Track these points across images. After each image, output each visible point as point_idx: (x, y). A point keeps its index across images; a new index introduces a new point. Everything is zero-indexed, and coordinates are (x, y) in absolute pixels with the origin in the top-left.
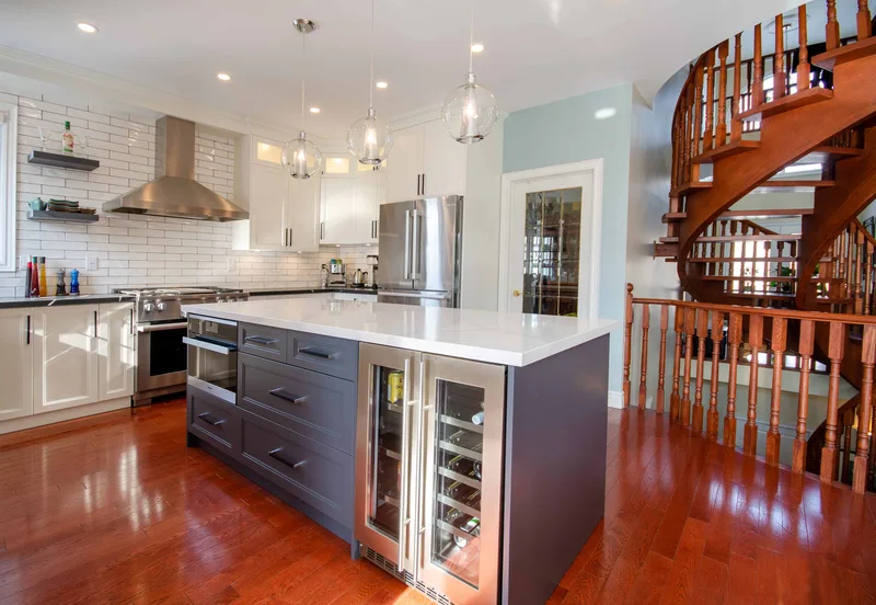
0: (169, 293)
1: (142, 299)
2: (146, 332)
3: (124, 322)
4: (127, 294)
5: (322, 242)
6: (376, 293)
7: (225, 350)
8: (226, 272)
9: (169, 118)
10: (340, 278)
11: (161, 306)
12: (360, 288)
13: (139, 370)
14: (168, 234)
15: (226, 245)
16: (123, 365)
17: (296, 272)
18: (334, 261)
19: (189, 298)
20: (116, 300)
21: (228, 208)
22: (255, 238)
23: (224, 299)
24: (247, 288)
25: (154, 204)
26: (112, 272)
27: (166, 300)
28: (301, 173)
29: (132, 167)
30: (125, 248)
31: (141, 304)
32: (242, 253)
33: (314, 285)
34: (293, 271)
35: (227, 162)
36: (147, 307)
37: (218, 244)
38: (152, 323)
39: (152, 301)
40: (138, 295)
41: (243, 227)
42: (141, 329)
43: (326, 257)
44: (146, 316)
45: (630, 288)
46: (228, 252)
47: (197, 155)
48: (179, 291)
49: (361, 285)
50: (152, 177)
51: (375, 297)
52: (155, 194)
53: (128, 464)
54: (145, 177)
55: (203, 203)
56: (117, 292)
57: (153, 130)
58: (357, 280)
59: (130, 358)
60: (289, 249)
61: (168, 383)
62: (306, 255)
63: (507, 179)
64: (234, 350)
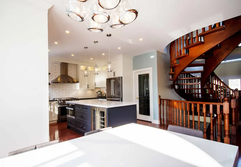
0: (63, 99)
1: (59, 100)
2: (60, 107)
3: (56, 105)
4: (56, 99)
5: (96, 87)
6: (106, 99)
7: (73, 109)
8: (75, 94)
9: (63, 63)
10: (100, 95)
11: (62, 102)
12: (105, 98)
13: (58, 115)
14: (63, 87)
15: (75, 88)
16: (56, 114)
17: (91, 94)
18: (99, 91)
19: (68, 100)
20: (54, 101)
21: (75, 81)
22: (81, 87)
23: (74, 100)
24: (79, 98)
25: (60, 81)
26: (53, 95)
27: (63, 101)
28: (86, 75)
29: (56, 70)
30: (55, 90)
31: (58, 101)
32: (78, 90)
33: (95, 97)
34: (90, 94)
35: (75, 73)
36: (60, 102)
37: (73, 88)
38: (61, 105)
39: (60, 101)
40: (58, 99)
41: (78, 84)
42: (59, 106)
43: (97, 90)
44: (59, 104)
45: (160, 96)
46: (75, 90)
47: (68, 70)
48: (65, 99)
49: (105, 97)
50: (60, 75)
51: (106, 100)
52: (61, 79)
53: (57, 134)
54: (58, 75)
55: (70, 80)
56: (54, 99)
57: (60, 65)
58: (104, 96)
59: (57, 112)
60: (88, 89)
61: (64, 118)
62: (92, 90)
63: (134, 71)
64: (74, 109)
